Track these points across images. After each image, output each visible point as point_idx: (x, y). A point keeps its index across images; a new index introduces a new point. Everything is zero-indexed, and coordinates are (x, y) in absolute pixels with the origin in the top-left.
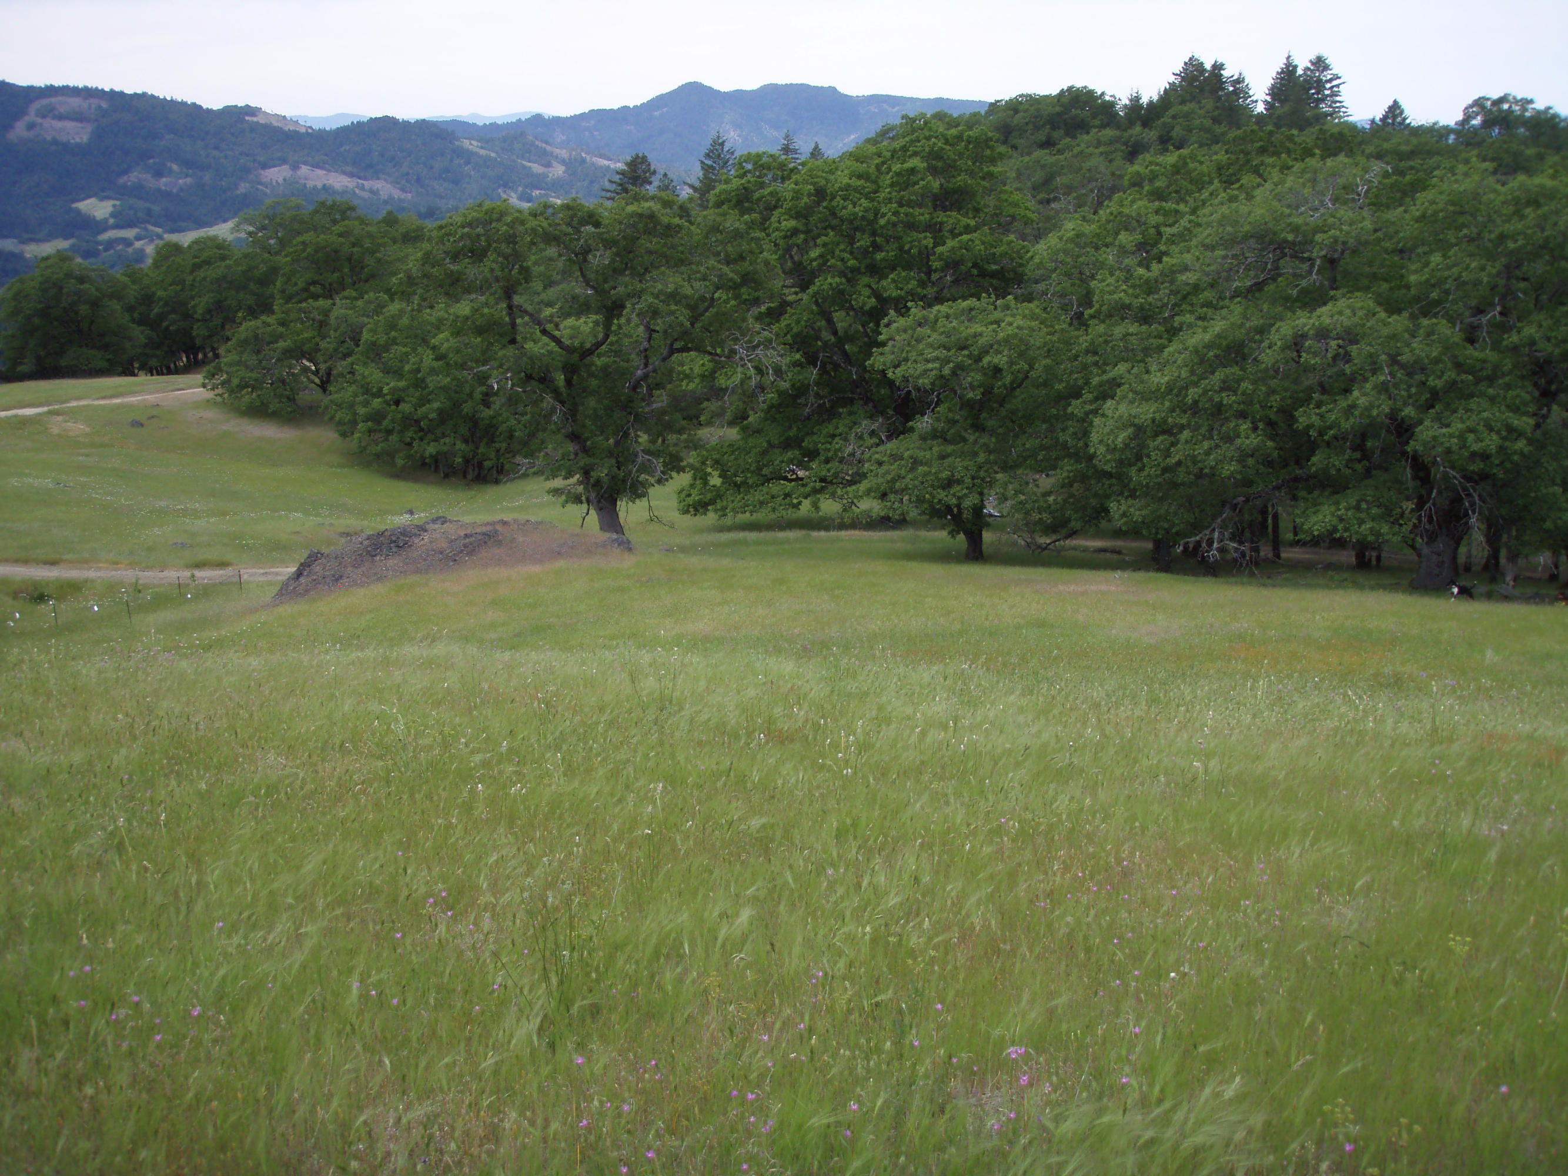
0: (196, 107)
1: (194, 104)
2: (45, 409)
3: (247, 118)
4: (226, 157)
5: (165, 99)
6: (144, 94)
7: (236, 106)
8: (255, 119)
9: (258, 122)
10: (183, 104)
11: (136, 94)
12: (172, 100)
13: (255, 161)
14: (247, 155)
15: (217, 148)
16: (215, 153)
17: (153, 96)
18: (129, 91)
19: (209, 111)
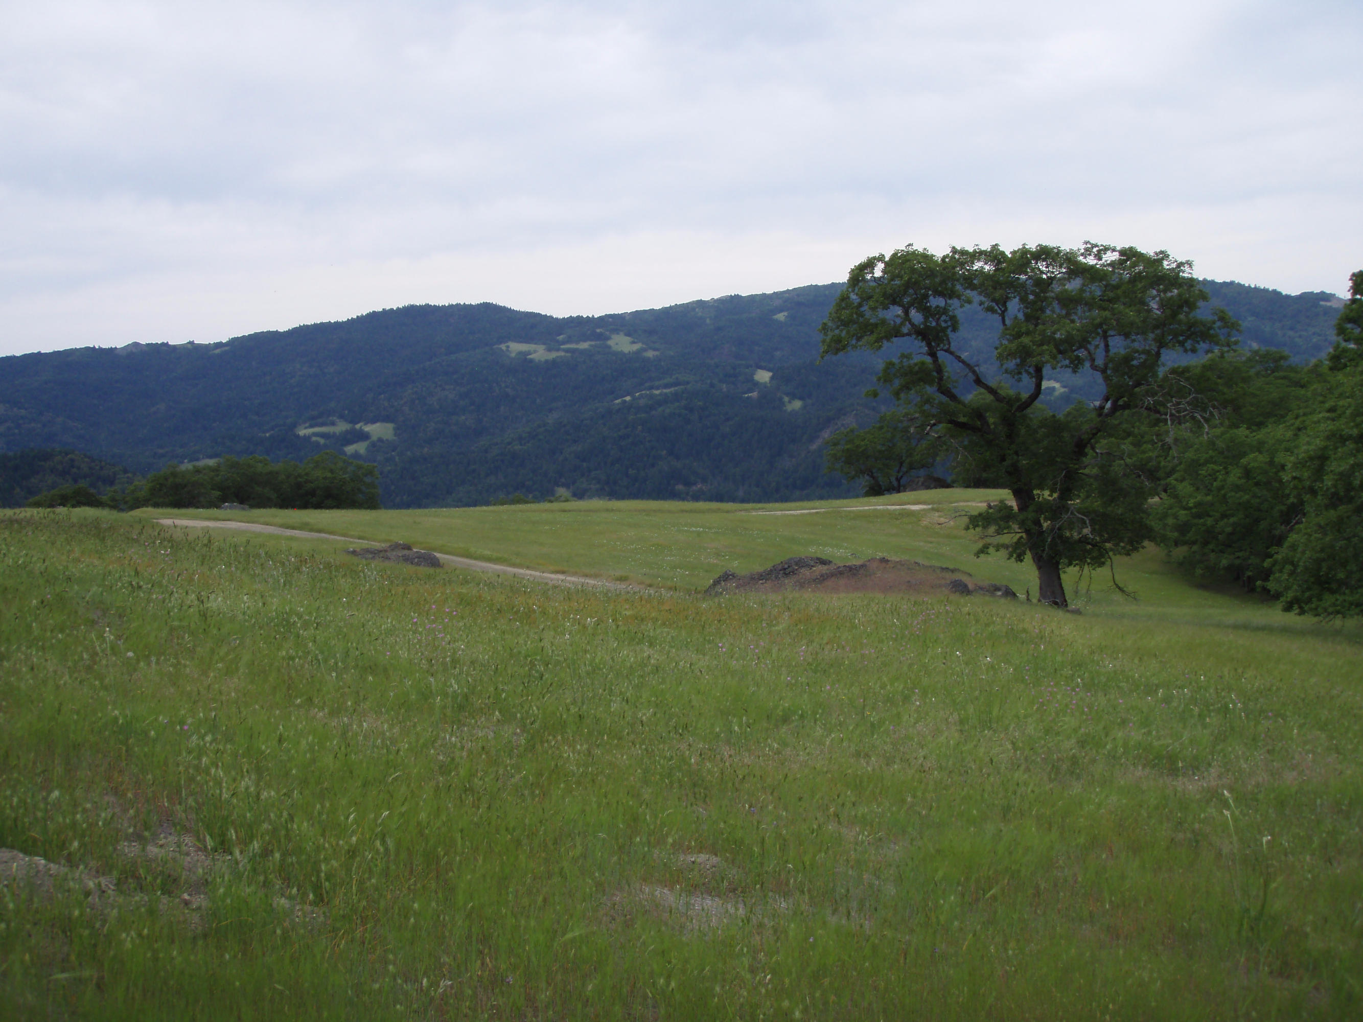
0: (1276, 293)
1: (1274, 291)
2: (930, 507)
3: (1322, 303)
4: (1300, 337)
5: (1249, 287)
6: (1232, 283)
7: (1312, 293)
8: (1329, 304)
9: (1330, 307)
10: (1265, 291)
11: (1224, 282)
12: (1255, 288)
13: (1326, 340)
14: (1319, 335)
15: (1292, 329)
16: (1291, 333)
17: (1239, 284)
18: (1219, 280)
19: (1288, 297)
